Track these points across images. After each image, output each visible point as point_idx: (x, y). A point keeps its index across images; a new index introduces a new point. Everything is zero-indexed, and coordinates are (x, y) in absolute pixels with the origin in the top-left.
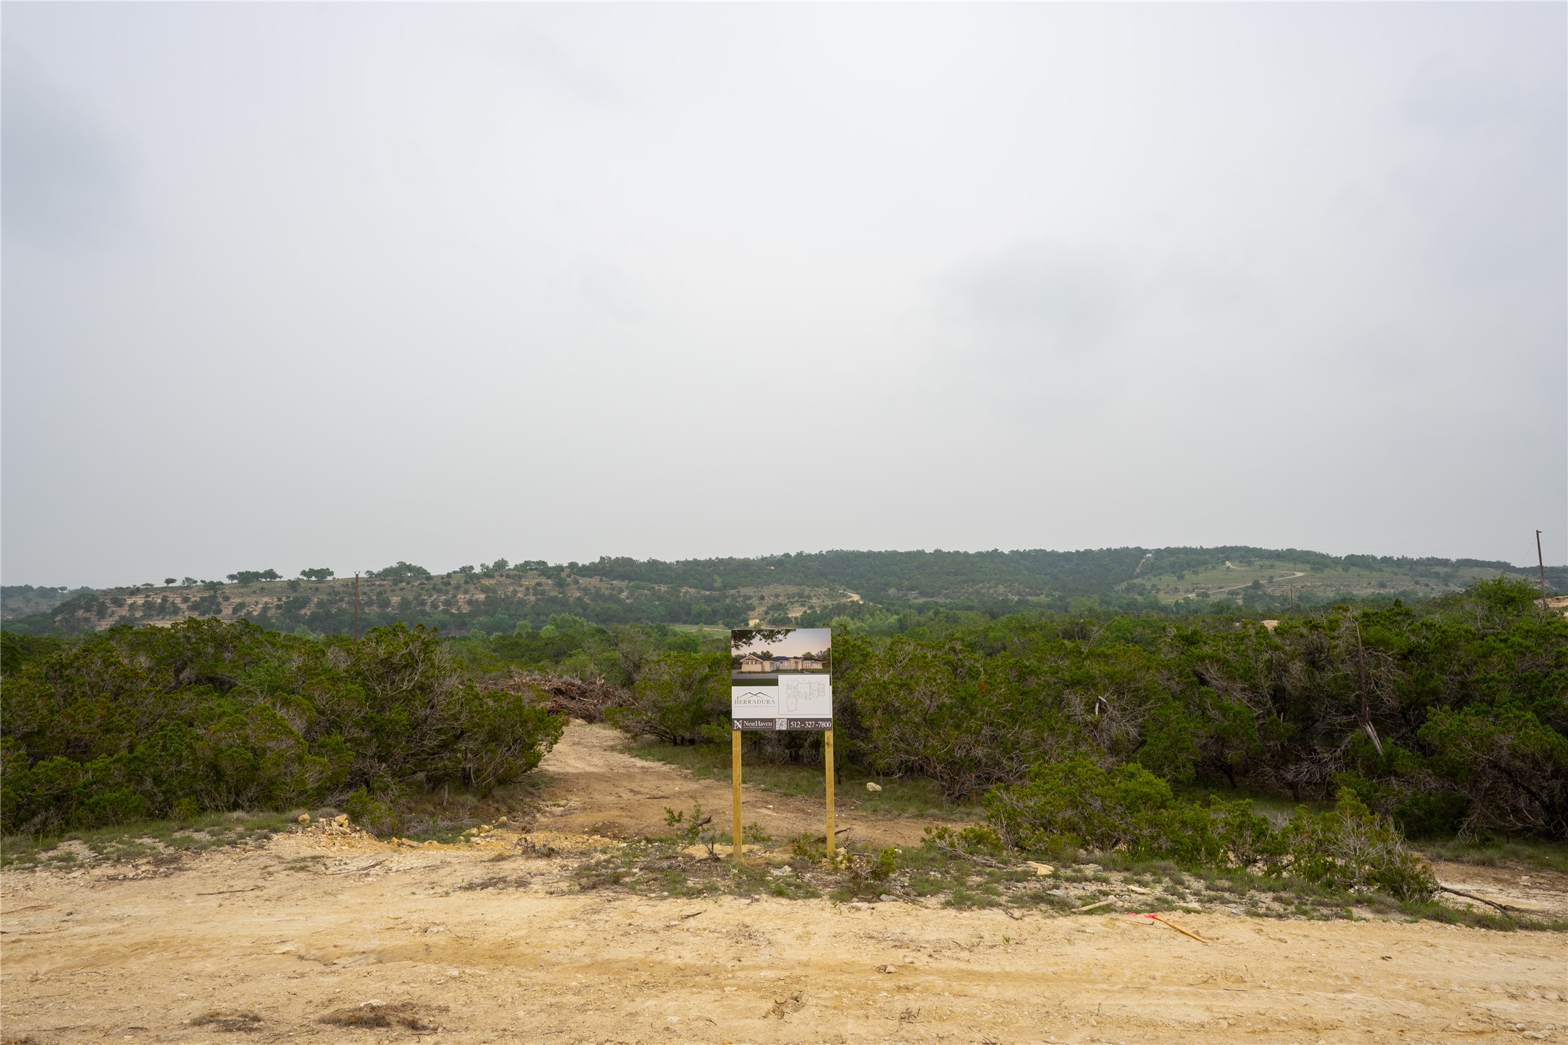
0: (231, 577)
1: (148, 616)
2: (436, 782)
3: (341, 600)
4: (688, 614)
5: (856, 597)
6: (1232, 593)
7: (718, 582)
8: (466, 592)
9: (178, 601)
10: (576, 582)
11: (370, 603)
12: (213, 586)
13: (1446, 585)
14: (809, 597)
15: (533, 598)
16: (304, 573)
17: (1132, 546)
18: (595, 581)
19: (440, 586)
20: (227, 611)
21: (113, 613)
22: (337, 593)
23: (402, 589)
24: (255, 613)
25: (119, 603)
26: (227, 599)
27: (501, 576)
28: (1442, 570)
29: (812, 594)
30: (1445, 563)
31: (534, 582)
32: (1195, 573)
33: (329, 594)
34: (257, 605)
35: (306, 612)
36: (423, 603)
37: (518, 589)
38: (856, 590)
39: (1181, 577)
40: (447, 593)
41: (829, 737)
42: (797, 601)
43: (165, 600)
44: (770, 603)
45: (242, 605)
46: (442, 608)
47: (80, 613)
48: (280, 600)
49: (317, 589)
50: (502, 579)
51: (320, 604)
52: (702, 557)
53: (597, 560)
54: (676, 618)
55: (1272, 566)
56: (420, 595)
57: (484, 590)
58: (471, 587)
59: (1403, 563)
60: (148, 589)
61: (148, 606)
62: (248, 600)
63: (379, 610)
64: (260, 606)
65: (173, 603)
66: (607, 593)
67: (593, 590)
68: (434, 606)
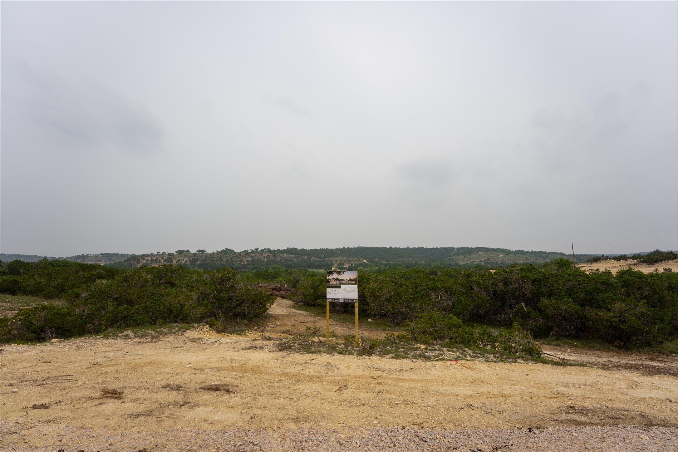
0: (176, 252)
1: (151, 263)
2: (236, 316)
3: (209, 260)
4: (313, 265)
5: (365, 261)
7: (323, 256)
8: (246, 258)
9: (161, 259)
10: (280, 255)
11: (217, 260)
12: (171, 254)
14: (351, 261)
15: (266, 260)
16: (198, 251)
18: (285, 255)
19: (238, 256)
20: (175, 262)
21: (142, 262)
22: (207, 257)
23: (227, 256)
24: (183, 263)
25: (143, 259)
26: (175, 258)
27: (257, 253)
28: (544, 255)
30: (545, 253)
31: (267, 255)
32: (470, 255)
33: (205, 257)
34: (183, 260)
35: (198, 263)
36: (233, 261)
37: (262, 257)
38: (365, 259)
39: (465, 256)
40: (240, 258)
41: (357, 304)
42: (347, 262)
43: (157, 258)
44: (339, 263)
45: (179, 260)
46: (238, 262)
47: (132, 262)
48: (190, 259)
49: (201, 256)
50: (257, 254)
51: (202, 261)
52: (318, 248)
53: (286, 249)
54: (309, 267)
55: (493, 253)
56: (232, 258)
57: (251, 257)
58: (248, 257)
60: (152, 255)
61: (152, 260)
62: (181, 259)
63: (220, 263)
64: (184, 261)
65: (159, 259)
66: (289, 259)
67: (284, 258)
68: (236, 262)
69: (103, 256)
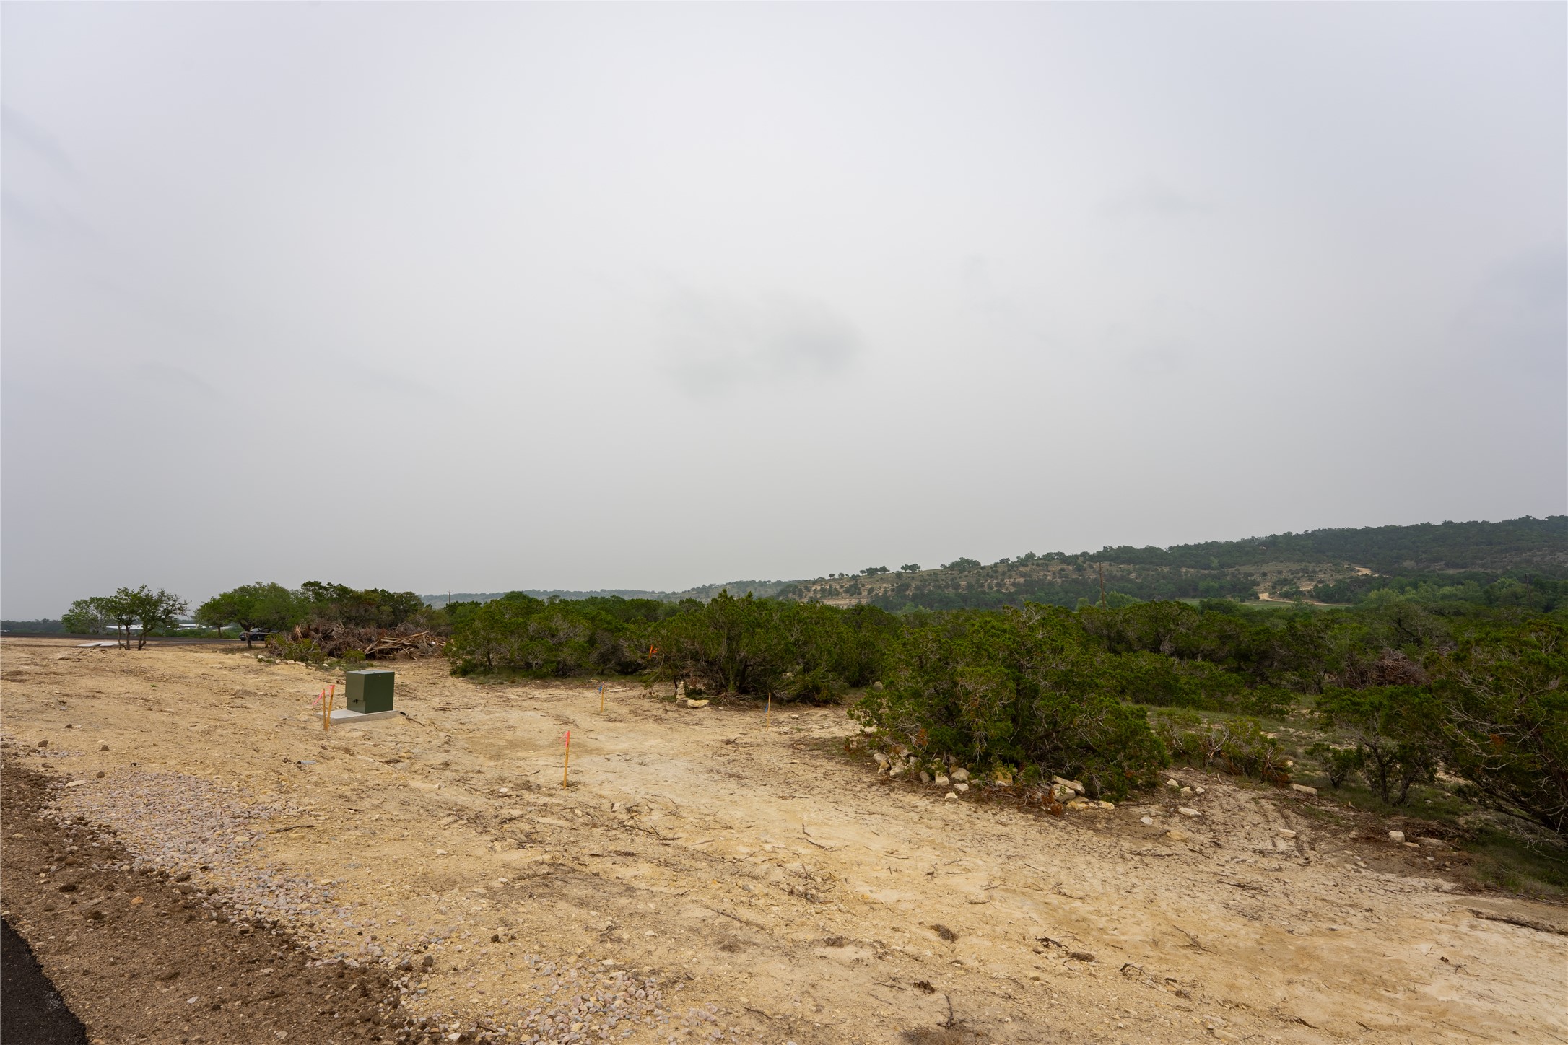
0: (862, 572)
1: (823, 597)
3: (929, 585)
4: (1195, 589)
5: (1367, 571)
7: (1215, 562)
8: (1010, 577)
9: (838, 587)
10: (1091, 567)
11: (947, 586)
12: (854, 578)
14: (1315, 572)
15: (1059, 580)
16: (903, 568)
18: (1105, 565)
19: (991, 574)
20: (865, 594)
21: (806, 595)
22: (926, 580)
23: (966, 576)
24: (880, 595)
25: (808, 589)
26: (863, 585)
27: (1033, 564)
31: (1058, 568)
33: (921, 581)
34: (880, 589)
35: (909, 593)
36: (982, 586)
37: (1047, 574)
38: (1364, 565)
40: (997, 578)
43: (831, 587)
44: (1275, 579)
45: (871, 590)
46: (995, 589)
47: (791, 596)
48: (893, 585)
49: (913, 578)
51: (917, 588)
52: (1191, 543)
53: (1103, 550)
54: (1185, 594)
56: (979, 580)
57: (1023, 575)
58: (1013, 573)
60: (821, 580)
61: (823, 590)
62: (875, 586)
63: (954, 591)
64: (882, 590)
65: (835, 589)
66: (1119, 574)
67: (1106, 573)
68: (990, 587)
69: (734, 587)
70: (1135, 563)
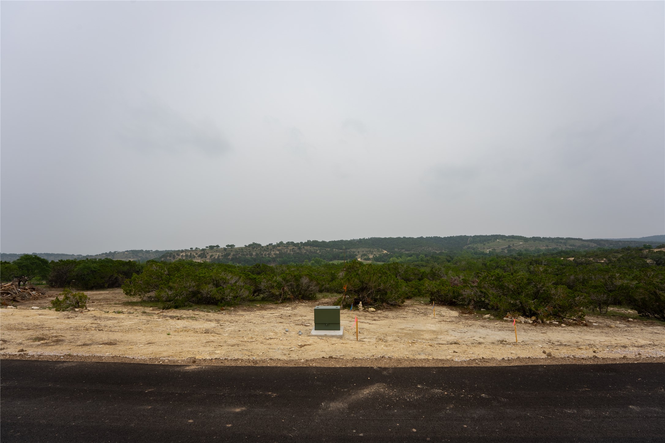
0: (207, 247)
3: (239, 254)
5: (385, 252)
6: (503, 249)
8: (273, 251)
9: (195, 254)
10: (304, 248)
11: (247, 254)
12: (203, 250)
13: (566, 246)
14: (373, 252)
15: (292, 253)
16: (227, 246)
17: (463, 235)
18: (309, 247)
19: (265, 249)
20: (208, 257)
21: (177, 258)
22: (238, 252)
23: (255, 250)
24: (216, 258)
25: (179, 255)
26: (207, 253)
27: (282, 246)
28: (563, 241)
29: (373, 251)
30: (562, 239)
31: (292, 248)
32: (488, 243)
33: (235, 252)
34: (216, 255)
35: (230, 257)
36: (262, 255)
37: (288, 250)
38: (385, 250)
39: (484, 244)
40: (268, 251)
42: (370, 253)
43: (191, 253)
44: (362, 254)
46: (267, 256)
47: (168, 258)
48: (222, 254)
49: (231, 250)
50: (283, 247)
51: (234, 255)
53: (307, 241)
55: (512, 241)
56: (261, 252)
57: (278, 250)
58: (275, 250)
59: (549, 239)
60: (186, 251)
61: (186, 256)
62: (213, 254)
63: (250, 257)
64: (217, 256)
65: (193, 255)
66: (313, 251)
67: (309, 250)
68: (265, 255)
70: (319, 247)
